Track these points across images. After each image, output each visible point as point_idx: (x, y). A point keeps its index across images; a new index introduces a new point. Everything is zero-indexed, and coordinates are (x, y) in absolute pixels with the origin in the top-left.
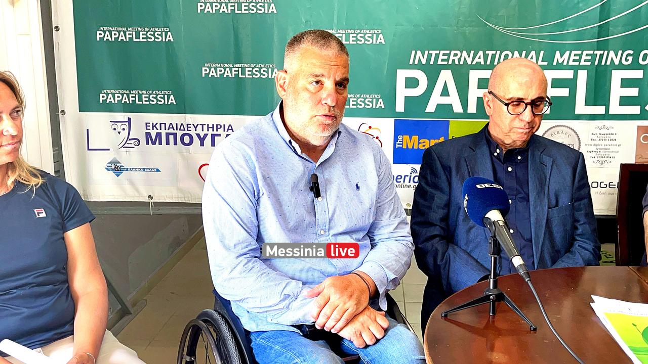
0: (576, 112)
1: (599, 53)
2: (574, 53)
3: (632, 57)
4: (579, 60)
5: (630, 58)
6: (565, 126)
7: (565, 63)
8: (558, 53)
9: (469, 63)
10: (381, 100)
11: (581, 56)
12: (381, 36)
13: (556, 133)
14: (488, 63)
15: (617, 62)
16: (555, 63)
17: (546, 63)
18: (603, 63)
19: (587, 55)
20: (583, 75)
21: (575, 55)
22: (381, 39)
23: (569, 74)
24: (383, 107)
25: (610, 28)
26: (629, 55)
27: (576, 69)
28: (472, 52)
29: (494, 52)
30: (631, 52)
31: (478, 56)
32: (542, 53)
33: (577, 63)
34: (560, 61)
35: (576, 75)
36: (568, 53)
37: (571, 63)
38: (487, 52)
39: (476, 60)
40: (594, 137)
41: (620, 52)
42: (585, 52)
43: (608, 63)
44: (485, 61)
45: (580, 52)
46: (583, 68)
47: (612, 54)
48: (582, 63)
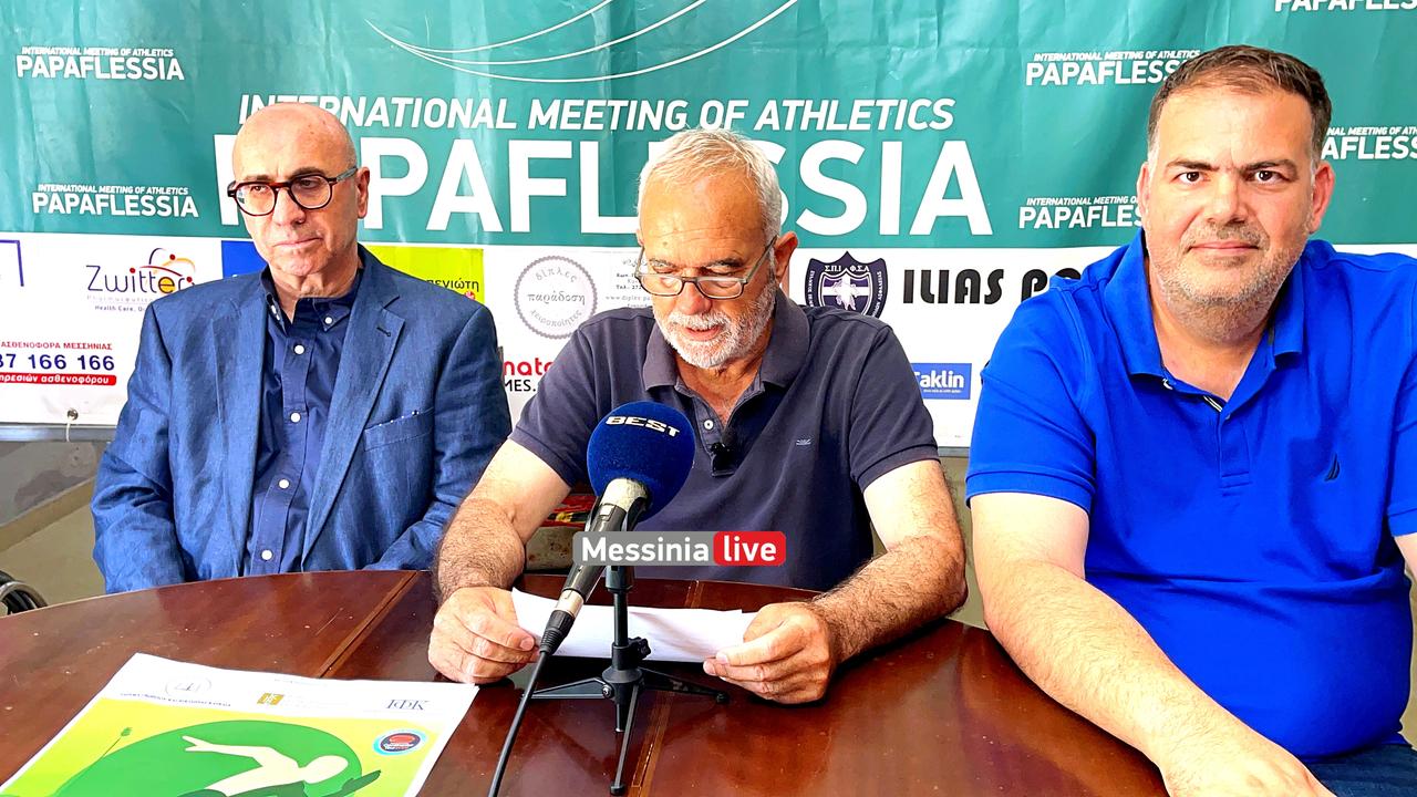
0: (584, 229)
1: (618, 104)
2: (568, 103)
3: (685, 115)
4: (581, 120)
5: (682, 117)
6: (563, 259)
7: (553, 126)
8: (536, 104)
9: (359, 123)
10: (189, 200)
11: (583, 110)
12: (174, 62)
14: (399, 123)
15: (656, 125)
16: (532, 125)
17: (513, 126)
18: (630, 126)
19: (595, 109)
20: (590, 151)
21: (572, 109)
22: (175, 71)
23: (562, 150)
24: (196, 215)
25: (637, 53)
26: (678, 110)
27: (576, 138)
28: (363, 101)
29: (410, 101)
30: (683, 104)
31: (375, 109)
32: (503, 103)
33: (578, 126)
34: (543, 121)
35: (576, 151)
36: (557, 103)
37: (565, 125)
38: (395, 100)
39: (373, 117)
40: (623, 281)
41: (661, 104)
42: (591, 104)
43: (641, 126)
44: (392, 119)
45: (581, 103)
46: (591, 136)
47: (645, 106)
48: (588, 126)
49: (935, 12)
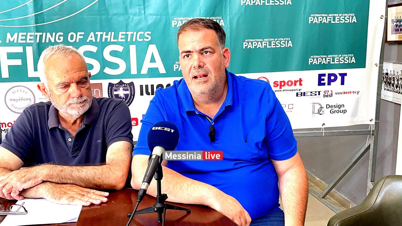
0: (29, 76)
1: (39, 34)
2: (21, 34)
3: (63, 37)
4: (26, 39)
6: (22, 86)
7: (15, 41)
8: (9, 35)
11: (26, 36)
13: (16, 91)
15: (53, 40)
16: (7, 41)
17: (1, 42)
18: (43, 41)
19: (31, 36)
20: (29, 50)
21: (22, 36)
23: (20, 49)
25: (45, 17)
26: (60, 36)
27: (24, 46)
30: (62, 34)
33: (24, 42)
34: (12, 40)
35: (25, 50)
36: (16, 34)
37: (20, 41)
41: (54, 34)
42: (29, 34)
43: (47, 41)
45: (25, 34)
46: (30, 45)
47: (49, 34)
48: (28, 41)
49: (143, 5)
